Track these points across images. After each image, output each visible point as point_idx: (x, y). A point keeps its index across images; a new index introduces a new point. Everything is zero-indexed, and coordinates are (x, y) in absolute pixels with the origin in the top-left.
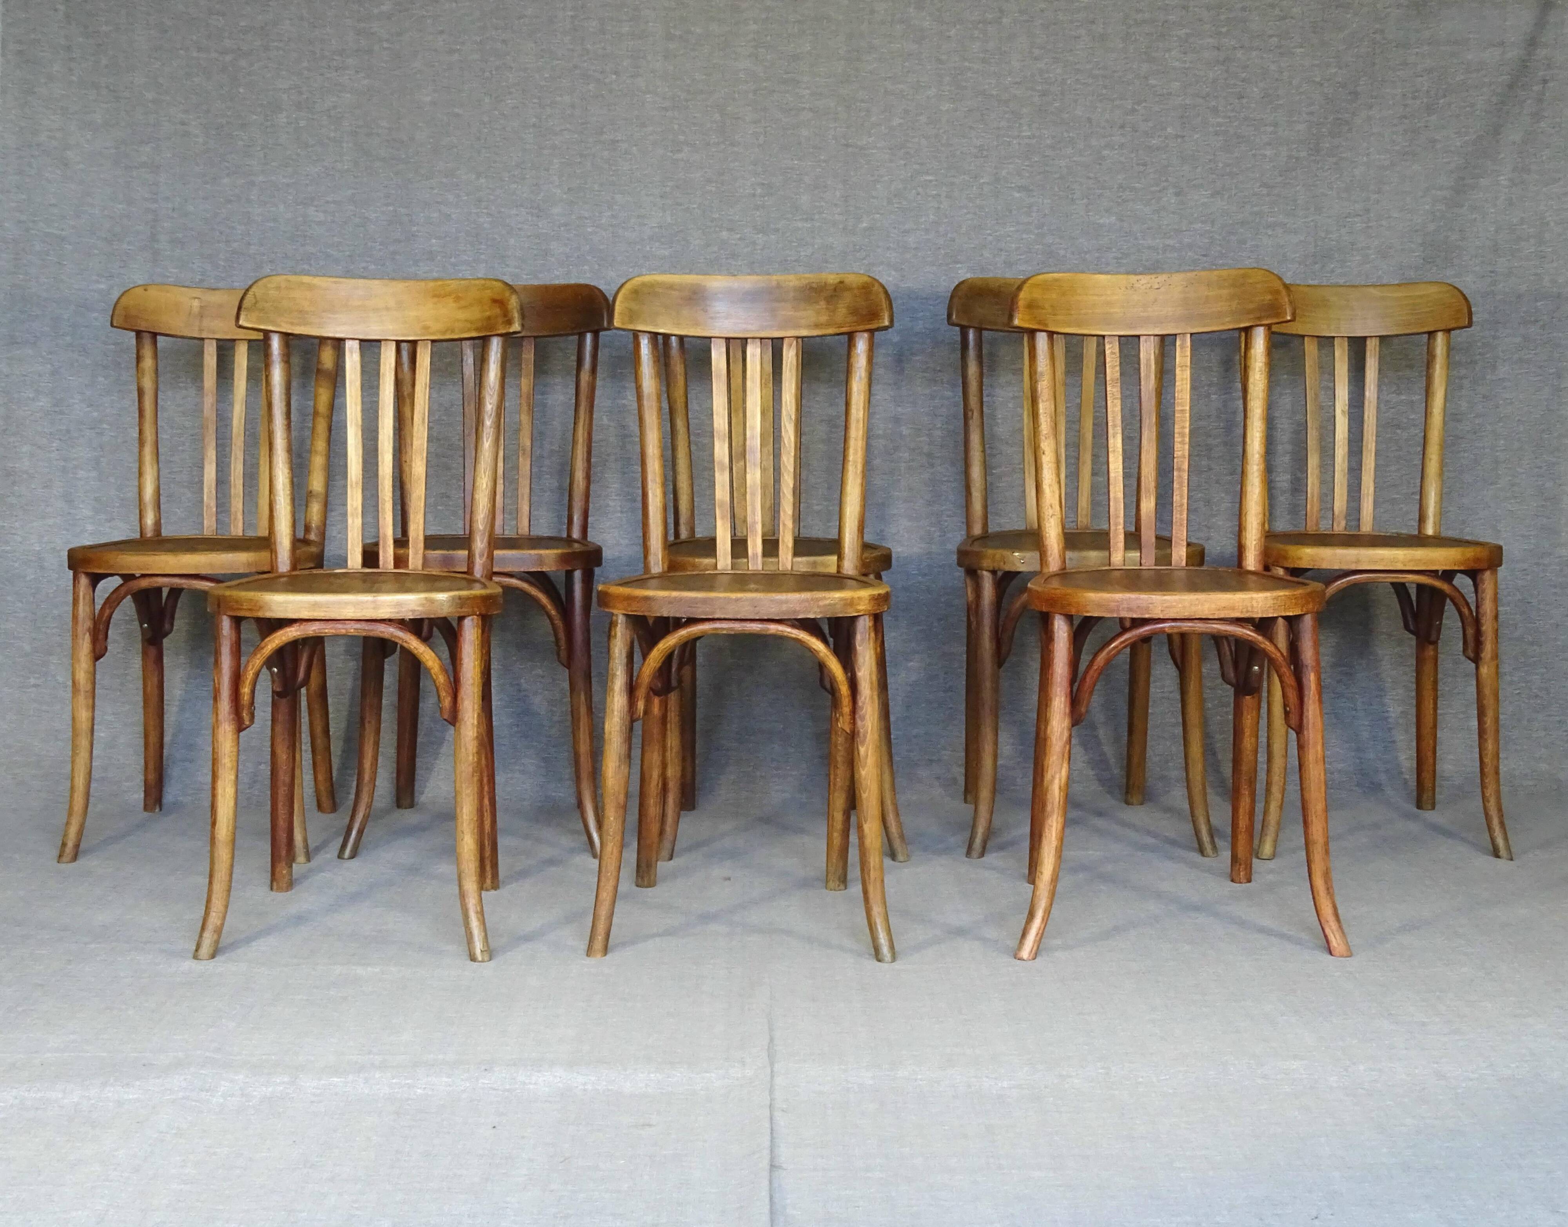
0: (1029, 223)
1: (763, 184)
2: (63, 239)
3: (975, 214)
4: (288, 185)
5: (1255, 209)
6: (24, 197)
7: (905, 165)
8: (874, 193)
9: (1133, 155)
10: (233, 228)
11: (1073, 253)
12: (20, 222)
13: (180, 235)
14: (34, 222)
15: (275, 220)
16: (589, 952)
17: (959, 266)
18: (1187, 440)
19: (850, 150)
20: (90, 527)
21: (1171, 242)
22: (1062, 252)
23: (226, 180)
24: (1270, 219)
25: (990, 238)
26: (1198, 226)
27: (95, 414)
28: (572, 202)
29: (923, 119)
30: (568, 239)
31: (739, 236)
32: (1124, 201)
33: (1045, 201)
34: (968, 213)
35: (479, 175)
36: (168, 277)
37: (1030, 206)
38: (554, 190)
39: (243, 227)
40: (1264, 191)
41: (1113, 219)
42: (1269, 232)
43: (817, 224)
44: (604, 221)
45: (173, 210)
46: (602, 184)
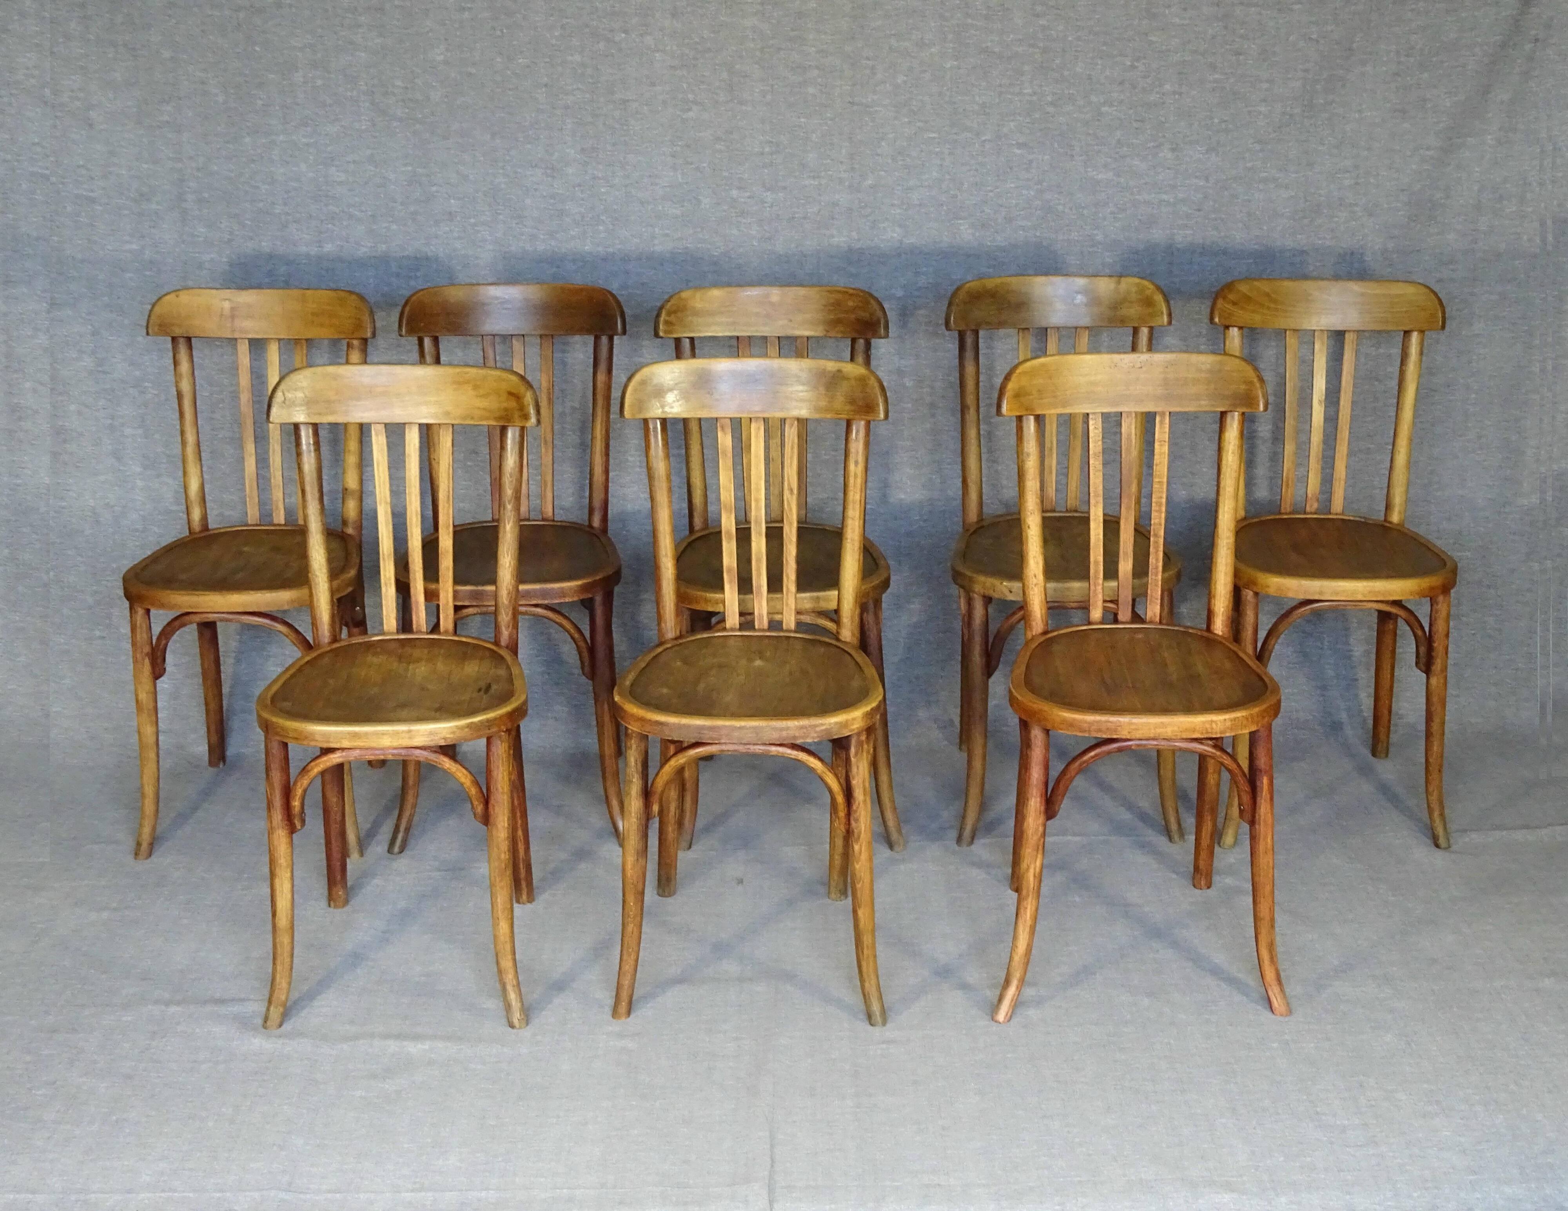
0: (1028, 180)
1: (772, 142)
2: (93, 201)
3: (977, 170)
4: (307, 145)
5: (1249, 165)
7: (910, 122)
8: (879, 151)
9: (1131, 112)
10: (257, 187)
11: (1071, 209)
13: (206, 195)
15: (298, 180)
16: (615, 1013)
17: (960, 221)
18: (1164, 509)
19: (855, 108)
20: (140, 483)
21: (1165, 197)
22: (1061, 208)
23: (247, 140)
24: (1264, 174)
25: (991, 194)
26: (1193, 181)
27: (137, 373)
28: (585, 162)
29: (927, 76)
30: (583, 199)
31: (748, 194)
32: (1123, 157)
33: (1046, 157)
34: (971, 170)
35: (493, 135)
36: (198, 236)
37: (1031, 162)
38: (568, 151)
39: (267, 187)
40: (1258, 147)
41: (1110, 175)
42: (1261, 187)
43: (824, 182)
44: (617, 181)
45: (198, 170)
46: (614, 145)
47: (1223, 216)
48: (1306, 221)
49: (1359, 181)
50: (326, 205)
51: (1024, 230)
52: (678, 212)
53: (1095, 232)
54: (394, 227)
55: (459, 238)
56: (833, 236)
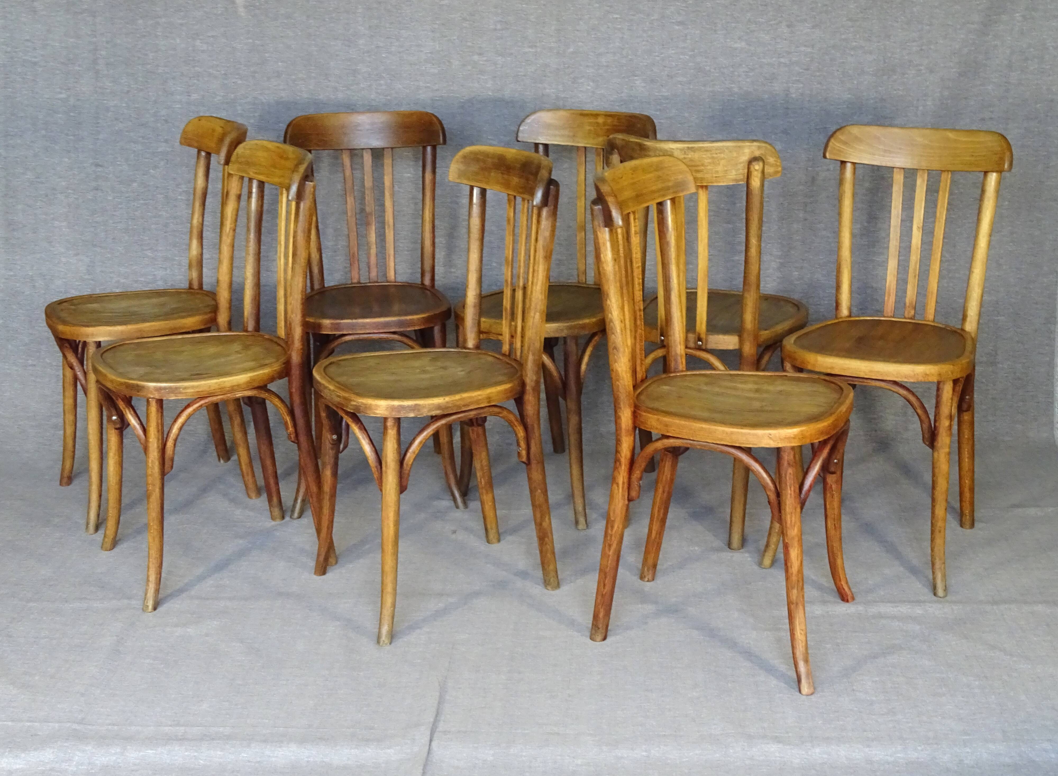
0: (684, 48)
1: (502, 22)
2: (35, 64)
3: (647, 41)
4: (181, 25)
5: (843, 37)
6: (8, 35)
8: (578, 28)
10: (146, 55)
11: (715, 69)
12: (6, 52)
13: (112, 60)
14: (15, 52)
15: (175, 49)
17: (636, 78)
21: (782, 60)
22: (708, 68)
23: (140, 22)
24: (854, 44)
25: (658, 58)
26: (803, 49)
27: (64, 183)
28: (372, 36)
30: (370, 62)
31: (485, 59)
32: (753, 31)
33: (697, 32)
34: (643, 41)
35: (308, 17)
36: (106, 89)
37: (686, 35)
38: (360, 28)
39: (153, 54)
40: (850, 23)
41: (743, 44)
42: (852, 53)
43: (539, 50)
44: (393, 49)
45: (107, 42)
46: (392, 23)
47: (825, 74)
48: (885, 77)
49: (923, 48)
50: (194, 67)
51: (681, 84)
52: (436, 71)
53: (733, 86)
54: (240, 82)
55: (284, 90)
56: (545, 88)
